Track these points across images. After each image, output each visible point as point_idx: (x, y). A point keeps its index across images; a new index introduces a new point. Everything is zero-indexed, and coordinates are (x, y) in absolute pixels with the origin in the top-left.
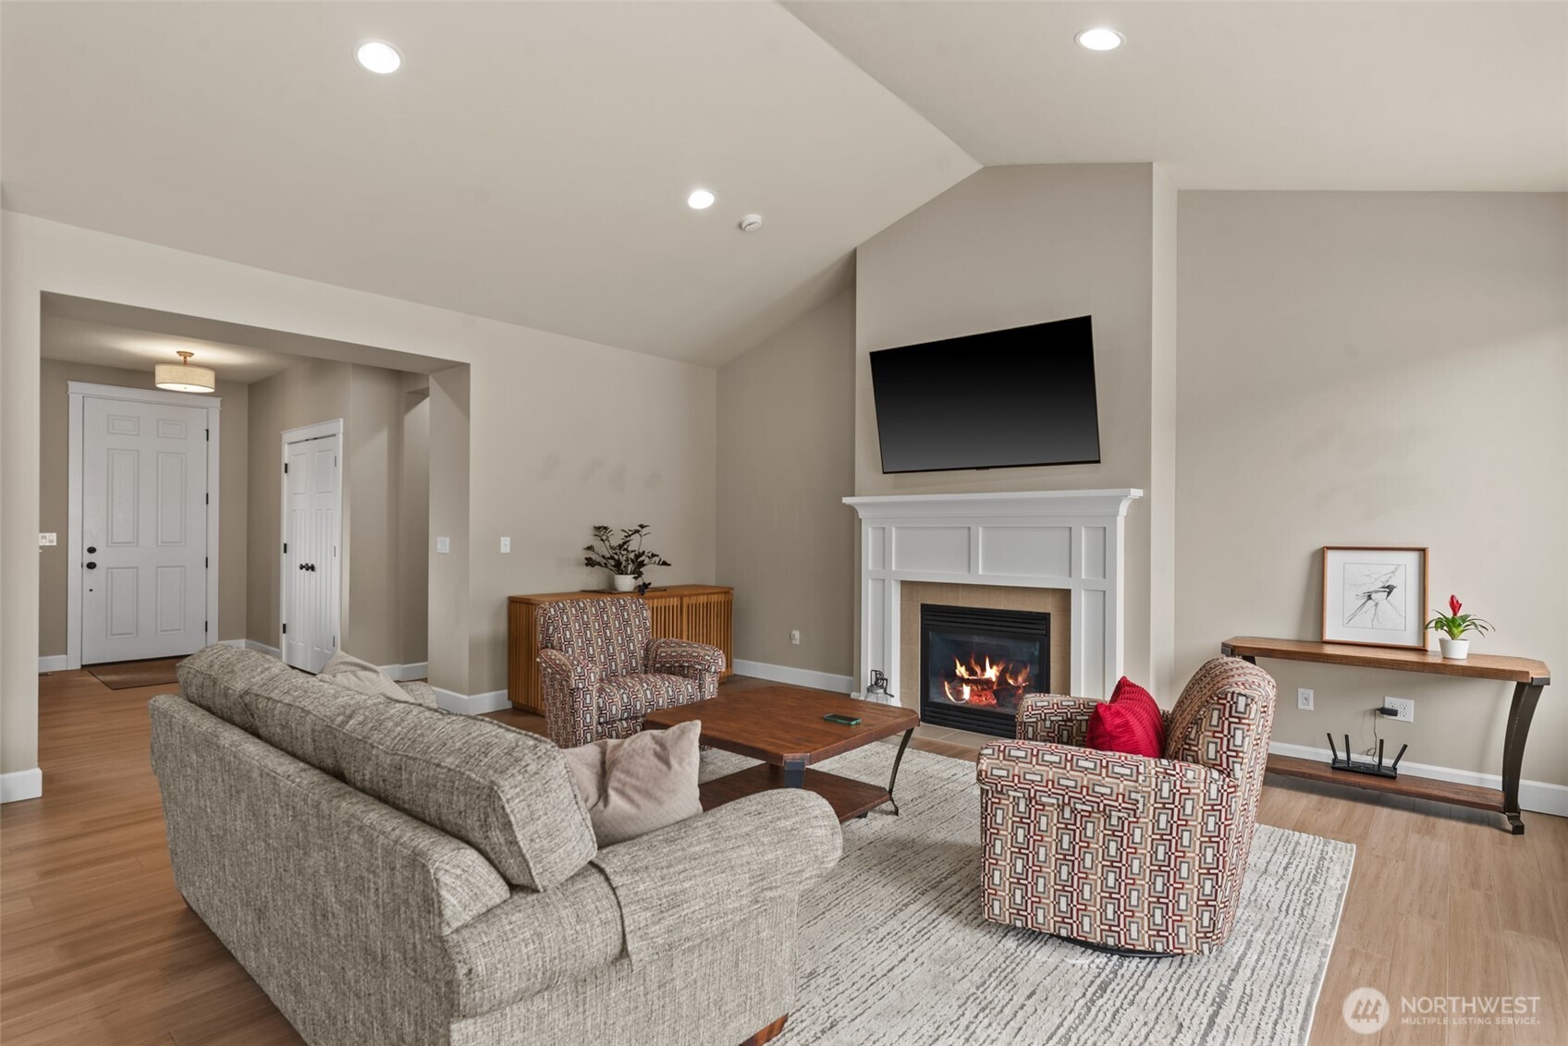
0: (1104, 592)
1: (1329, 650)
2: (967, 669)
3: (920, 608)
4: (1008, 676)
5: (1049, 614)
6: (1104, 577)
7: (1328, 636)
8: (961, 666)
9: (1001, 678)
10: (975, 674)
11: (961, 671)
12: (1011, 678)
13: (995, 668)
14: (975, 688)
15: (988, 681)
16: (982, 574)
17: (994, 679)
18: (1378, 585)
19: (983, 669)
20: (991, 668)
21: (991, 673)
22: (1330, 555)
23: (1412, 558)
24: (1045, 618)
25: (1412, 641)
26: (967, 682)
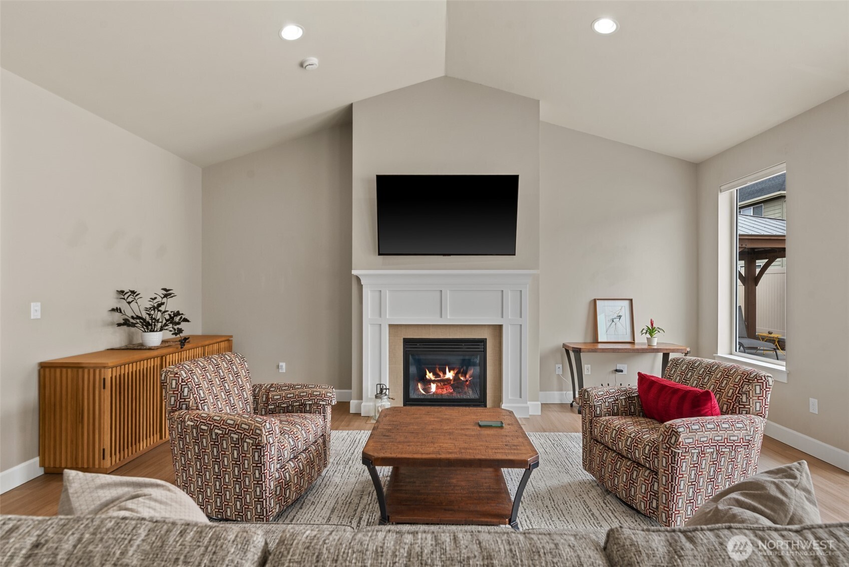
0: (521, 325)
1: (600, 346)
2: (433, 375)
3: (402, 341)
4: (460, 375)
5: (486, 339)
6: (521, 317)
7: (600, 340)
8: (430, 373)
9: (456, 378)
10: (440, 376)
11: (430, 376)
12: (462, 376)
13: (452, 372)
14: (439, 384)
15: (448, 380)
16: (449, 319)
17: (451, 378)
18: (615, 316)
19: (445, 373)
20: (450, 372)
21: (450, 375)
22: (598, 302)
23: (627, 303)
24: (483, 341)
25: (629, 339)
26: (434, 382)
